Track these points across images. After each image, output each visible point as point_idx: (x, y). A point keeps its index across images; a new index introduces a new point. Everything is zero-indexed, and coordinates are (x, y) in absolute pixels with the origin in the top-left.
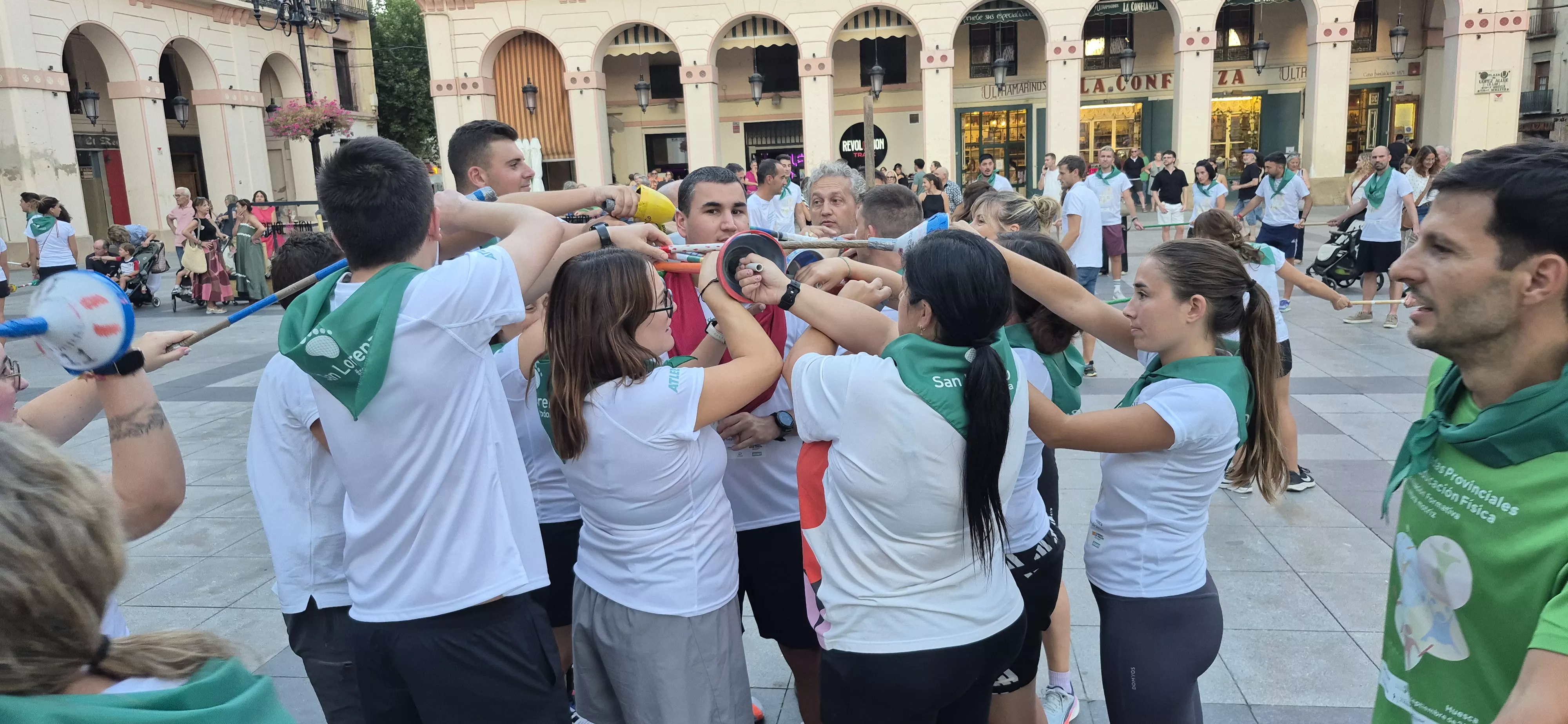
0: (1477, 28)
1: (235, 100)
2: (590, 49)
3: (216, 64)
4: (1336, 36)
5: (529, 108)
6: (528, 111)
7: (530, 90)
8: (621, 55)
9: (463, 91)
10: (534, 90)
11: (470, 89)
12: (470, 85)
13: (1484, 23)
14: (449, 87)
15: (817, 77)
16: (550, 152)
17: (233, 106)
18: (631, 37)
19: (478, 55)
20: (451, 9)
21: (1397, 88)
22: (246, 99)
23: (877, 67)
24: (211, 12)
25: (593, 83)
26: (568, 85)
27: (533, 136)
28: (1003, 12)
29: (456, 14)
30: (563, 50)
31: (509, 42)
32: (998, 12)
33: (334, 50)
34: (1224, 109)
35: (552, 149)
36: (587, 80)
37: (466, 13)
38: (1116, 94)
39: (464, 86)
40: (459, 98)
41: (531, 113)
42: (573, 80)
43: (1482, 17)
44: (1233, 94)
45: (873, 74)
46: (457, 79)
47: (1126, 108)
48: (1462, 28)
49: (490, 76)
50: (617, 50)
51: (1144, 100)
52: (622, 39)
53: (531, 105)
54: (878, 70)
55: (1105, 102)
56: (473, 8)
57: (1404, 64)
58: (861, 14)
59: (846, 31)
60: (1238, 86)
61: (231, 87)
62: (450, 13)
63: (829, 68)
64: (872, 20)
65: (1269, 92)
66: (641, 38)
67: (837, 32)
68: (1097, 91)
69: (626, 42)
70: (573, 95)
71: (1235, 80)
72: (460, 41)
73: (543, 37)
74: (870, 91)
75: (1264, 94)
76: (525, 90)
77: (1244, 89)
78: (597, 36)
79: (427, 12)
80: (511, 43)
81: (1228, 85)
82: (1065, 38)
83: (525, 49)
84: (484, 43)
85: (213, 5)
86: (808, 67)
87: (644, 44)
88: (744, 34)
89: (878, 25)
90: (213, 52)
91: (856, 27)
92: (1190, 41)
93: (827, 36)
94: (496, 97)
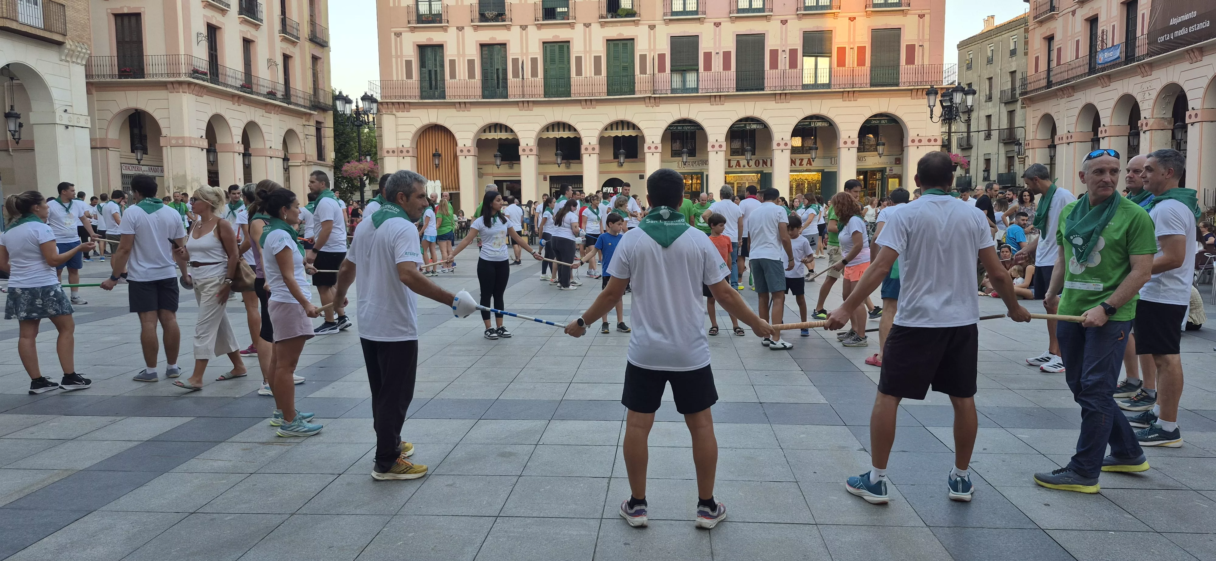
0: (917, 143)
1: (272, 154)
2: (471, 135)
3: (265, 135)
4: (849, 144)
5: (436, 164)
6: (434, 166)
7: (437, 155)
8: (487, 139)
9: (400, 154)
10: (439, 155)
11: (405, 153)
12: (405, 151)
13: (920, 141)
14: (393, 152)
15: (591, 154)
16: (445, 188)
17: (271, 157)
18: (493, 130)
19: (410, 136)
21: (890, 170)
22: (276, 154)
23: (622, 151)
24: (264, 108)
25: (472, 153)
26: (458, 153)
27: (437, 179)
28: (687, 126)
29: (400, 114)
30: (457, 136)
31: (425, 129)
32: (684, 126)
33: (316, 128)
34: (804, 178)
35: (446, 186)
36: (469, 151)
37: (405, 114)
38: (747, 168)
39: (402, 152)
40: (398, 158)
41: (436, 167)
42: (462, 151)
43: (919, 138)
44: (807, 171)
45: (620, 154)
46: (398, 148)
47: (753, 176)
48: (910, 143)
49: (415, 146)
50: (485, 136)
51: (761, 172)
52: (487, 130)
53: (437, 163)
55: (741, 172)
56: (409, 112)
57: (892, 158)
58: (614, 124)
59: (606, 132)
60: (809, 167)
61: (271, 147)
62: (396, 113)
63: (597, 150)
64: (620, 127)
65: (825, 170)
66: (498, 130)
67: (602, 132)
68: (737, 167)
69: (490, 132)
70: (461, 159)
71: (807, 163)
72: (400, 128)
73: (446, 128)
74: (618, 162)
75: (822, 171)
76: (434, 155)
77: (812, 168)
78: (476, 129)
79: (384, 112)
80: (427, 131)
81: (804, 166)
82: (717, 140)
83: (435, 134)
84: (414, 130)
85: (266, 104)
86: (586, 149)
87: (499, 134)
88: (553, 131)
89: (623, 129)
90: (264, 129)
91: (612, 129)
92: (778, 145)
93: (597, 134)
94: (417, 158)
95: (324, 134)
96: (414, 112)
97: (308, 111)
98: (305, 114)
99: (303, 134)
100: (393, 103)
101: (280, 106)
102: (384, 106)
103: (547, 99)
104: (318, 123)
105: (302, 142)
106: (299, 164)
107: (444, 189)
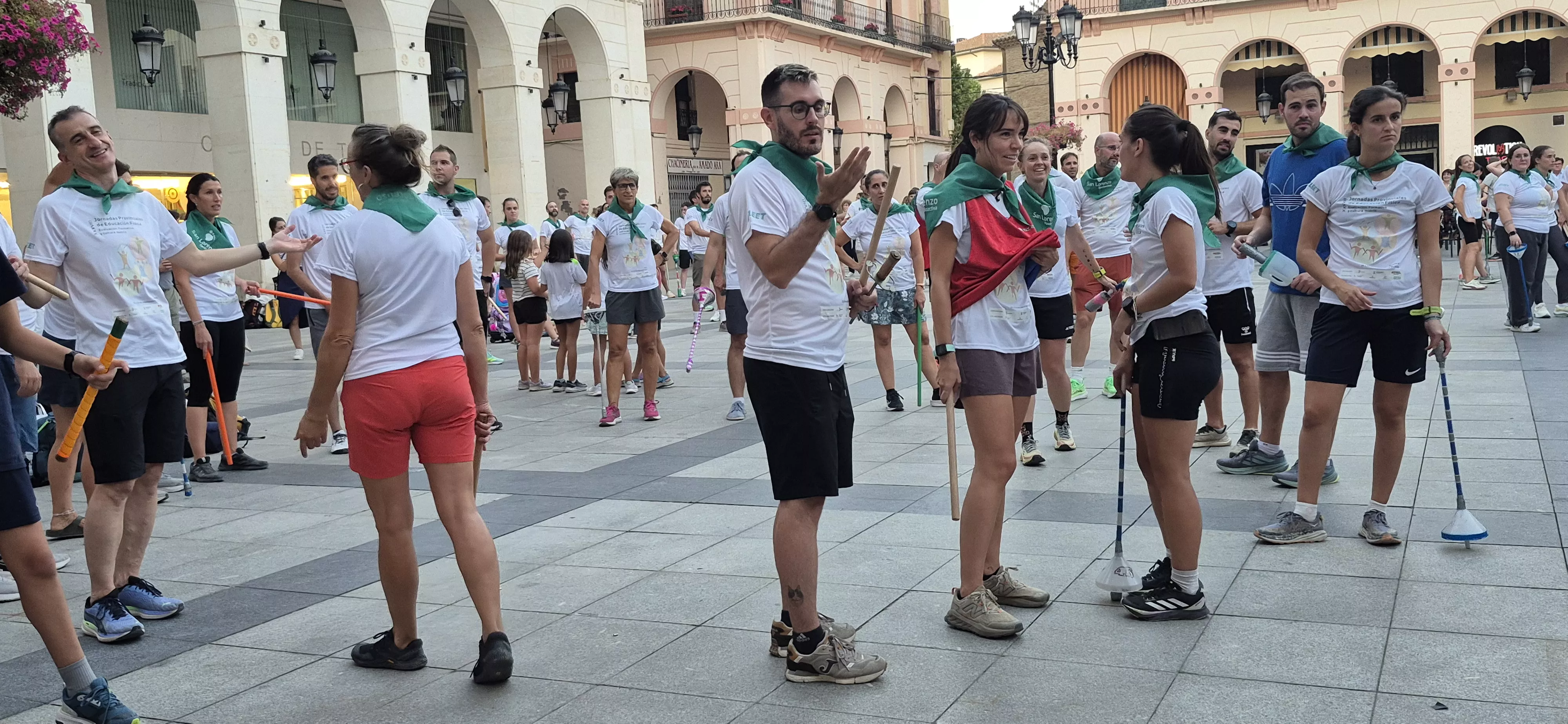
1: (870, 128)
2: (1213, 67)
3: (861, 97)
8: (1241, 70)
9: (1083, 111)
11: (1091, 109)
12: (1090, 106)
14: (1071, 108)
15: (1459, 82)
17: (869, 134)
18: (1253, 53)
19: (1100, 78)
22: (877, 128)
23: (1525, 70)
24: (860, 53)
25: (1213, 97)
26: (1189, 101)
30: (1186, 70)
31: (1127, 64)
36: (1208, 95)
37: (1092, 39)
39: (1085, 107)
40: (1079, 118)
42: (1195, 96)
45: (1522, 77)
46: (1078, 101)
50: (1236, 66)
52: (1243, 55)
54: (1528, 72)
56: (1100, 35)
58: (1508, 17)
59: (1489, 35)
61: (869, 117)
63: (1472, 73)
64: (1519, 24)
66: (1263, 53)
67: (1481, 38)
69: (1247, 57)
70: (1193, 111)
73: (1166, 58)
74: (1506, 93)
78: (1223, 53)
80: (1131, 66)
83: (1143, 70)
84: (1107, 66)
85: (863, 47)
86: (1449, 72)
87: (1266, 58)
88: (1376, 44)
89: (1526, 28)
90: (860, 88)
91: (1501, 30)
93: (1471, 41)
94: (1110, 115)
95: (938, 92)
96: (1107, 35)
97: (920, 53)
98: (915, 58)
99: (910, 92)
101: (882, 49)
104: (931, 72)
105: (909, 106)
106: (905, 143)
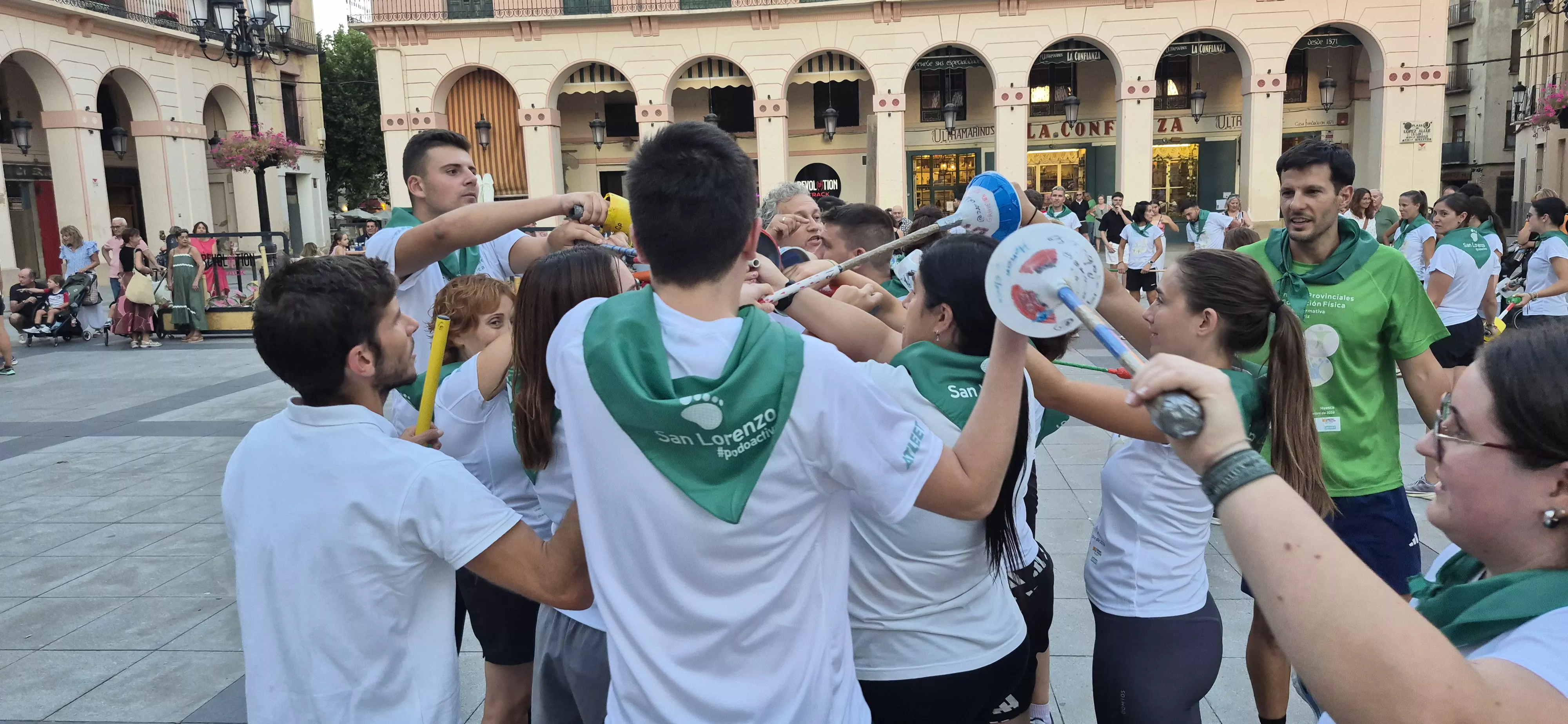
0: (1400, 81)
1: (176, 131)
2: (545, 87)
3: (161, 96)
4: (1269, 87)
5: (482, 144)
6: (481, 146)
7: (483, 126)
8: (576, 93)
10: (488, 126)
12: (421, 120)
13: (1406, 77)
14: (400, 121)
15: (772, 118)
16: (502, 188)
17: (175, 138)
18: (587, 76)
19: (430, 91)
20: (403, 45)
21: (1327, 137)
22: (189, 131)
23: (830, 110)
24: (153, 43)
25: (548, 120)
26: (522, 121)
28: (952, 59)
29: (408, 49)
30: (518, 88)
31: (461, 78)
32: (948, 59)
33: (282, 84)
34: (1164, 155)
35: (505, 184)
36: (541, 117)
37: (419, 48)
38: (1061, 140)
39: (416, 121)
41: (484, 149)
42: (528, 117)
43: (1404, 71)
44: (1172, 141)
45: (827, 116)
46: (408, 114)
47: (1071, 153)
48: (1386, 81)
49: (443, 111)
50: (572, 89)
51: (1088, 146)
52: (576, 77)
53: (484, 140)
54: (832, 112)
55: (1051, 147)
56: (427, 44)
57: (1333, 114)
58: (815, 58)
59: (800, 74)
60: (1176, 134)
61: (173, 119)
62: (402, 48)
63: (784, 110)
64: (826, 64)
65: (1207, 140)
66: (597, 77)
67: (791, 75)
68: (1043, 137)
69: (582, 81)
70: (528, 132)
71: (1173, 127)
72: (412, 77)
73: (497, 74)
74: (823, 133)
75: (1200, 142)
76: (478, 126)
77: (1183, 136)
78: (553, 74)
79: (379, 47)
80: (465, 80)
81: (1167, 132)
82: (1012, 85)
83: (474, 87)
84: (437, 79)
85: (156, 37)
86: (763, 108)
87: (599, 83)
88: (700, 76)
89: (831, 69)
90: (154, 84)
91: (810, 70)
92: (1131, 90)
93: (782, 78)
95: (300, 95)
96: (436, 45)
100: (394, 28)
101: (187, 41)
102: (378, 34)
103: (684, 12)
104: (286, 74)
107: (500, 190)
